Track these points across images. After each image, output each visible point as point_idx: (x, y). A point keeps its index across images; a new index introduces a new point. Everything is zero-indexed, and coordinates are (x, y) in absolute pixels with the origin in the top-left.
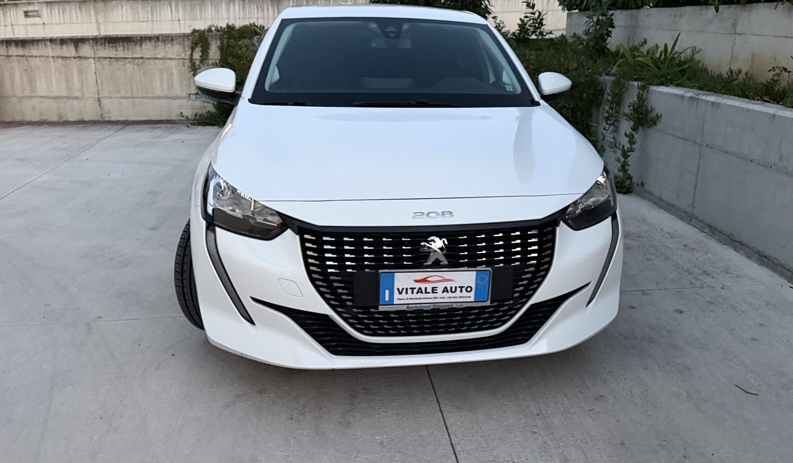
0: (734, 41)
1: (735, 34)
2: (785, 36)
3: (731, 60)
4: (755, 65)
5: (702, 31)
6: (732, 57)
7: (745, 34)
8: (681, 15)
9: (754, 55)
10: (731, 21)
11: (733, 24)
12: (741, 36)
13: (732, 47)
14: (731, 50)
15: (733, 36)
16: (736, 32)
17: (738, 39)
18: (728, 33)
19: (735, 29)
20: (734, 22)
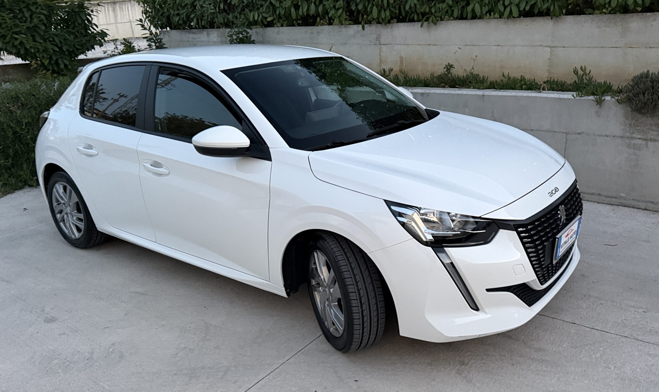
0: (380, 49)
1: (380, 44)
2: (429, 44)
3: (380, 63)
4: (404, 65)
5: (346, 44)
6: (381, 61)
7: (390, 44)
8: (318, 33)
9: (401, 58)
10: (375, 36)
11: (377, 38)
12: (386, 46)
13: (379, 54)
14: (379, 56)
15: (379, 46)
16: (381, 43)
17: (384, 48)
18: (373, 44)
19: (380, 41)
20: (377, 36)
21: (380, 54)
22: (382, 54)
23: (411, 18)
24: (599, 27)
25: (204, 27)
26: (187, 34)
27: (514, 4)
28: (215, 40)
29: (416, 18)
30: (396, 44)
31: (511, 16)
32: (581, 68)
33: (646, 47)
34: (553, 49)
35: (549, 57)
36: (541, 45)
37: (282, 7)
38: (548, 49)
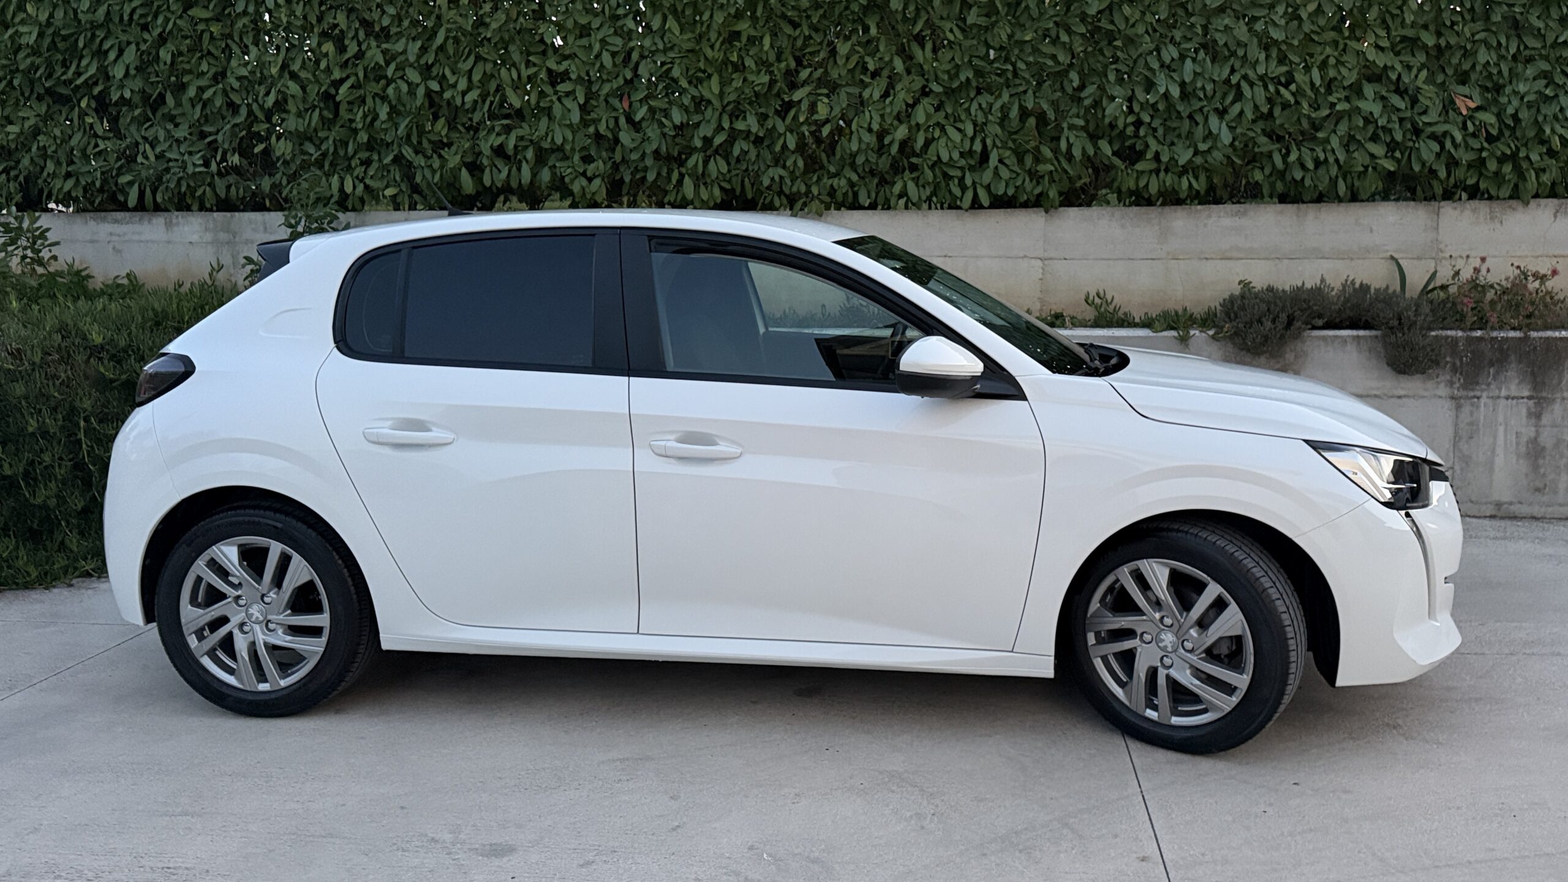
23: (767, 201)
24: (1123, 226)
25: (157, 208)
26: (92, 223)
27: (981, 185)
28: (195, 238)
29: (777, 203)
31: (976, 205)
32: (1098, 295)
33: (1200, 259)
34: (1046, 262)
35: (1040, 276)
36: (1025, 256)
37: (431, 166)
38: (1039, 263)
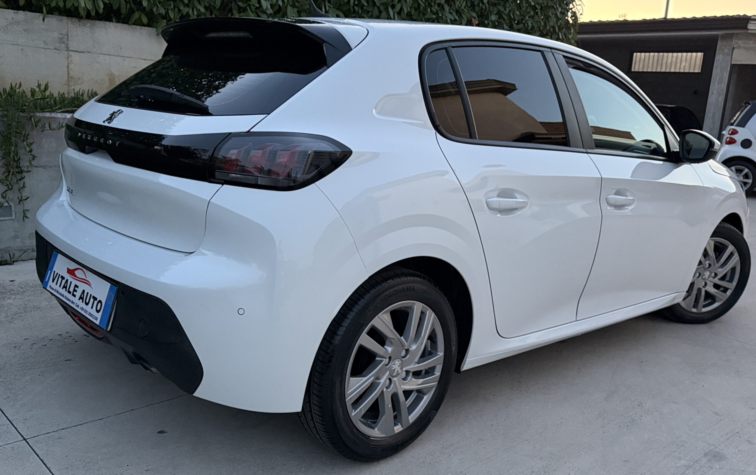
0: (68, 58)
1: (69, 51)
3: (69, 80)
7: (88, 52)
10: (56, 35)
11: (61, 40)
12: (82, 54)
13: (66, 65)
14: (66, 69)
15: (66, 53)
16: (71, 49)
17: (75, 57)
18: (53, 48)
19: (67, 44)
20: (61, 36)
21: (68, 67)
22: (71, 66)
30: (100, 54)
